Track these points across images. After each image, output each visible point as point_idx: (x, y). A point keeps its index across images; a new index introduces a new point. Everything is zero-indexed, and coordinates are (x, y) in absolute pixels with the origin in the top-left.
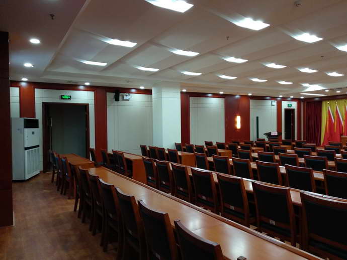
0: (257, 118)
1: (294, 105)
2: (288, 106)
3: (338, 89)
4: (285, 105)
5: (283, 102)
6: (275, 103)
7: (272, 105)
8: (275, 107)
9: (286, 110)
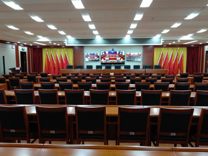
0: (4, 57)
1: (26, 49)
2: (22, 50)
3: (55, 42)
4: (20, 48)
5: (19, 47)
6: (14, 47)
7: (12, 48)
8: (14, 50)
9: (21, 52)
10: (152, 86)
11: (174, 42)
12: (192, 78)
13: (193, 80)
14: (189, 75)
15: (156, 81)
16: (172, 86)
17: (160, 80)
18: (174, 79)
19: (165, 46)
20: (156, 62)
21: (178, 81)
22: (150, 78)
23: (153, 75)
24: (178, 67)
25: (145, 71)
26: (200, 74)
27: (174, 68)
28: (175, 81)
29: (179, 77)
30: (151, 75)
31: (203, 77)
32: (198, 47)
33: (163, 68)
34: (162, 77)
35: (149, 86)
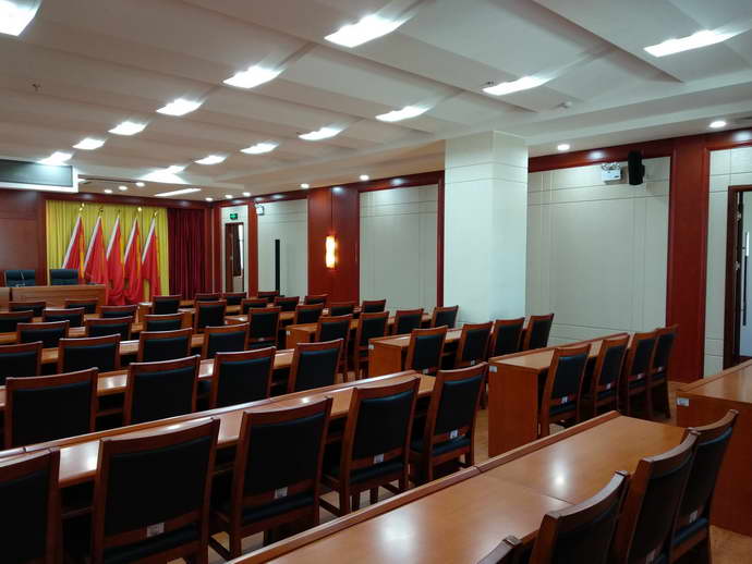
10: (52, 355)
11: (123, 188)
12: (193, 311)
13: (196, 318)
14: (183, 303)
15: (64, 334)
16: (129, 346)
17: (83, 329)
18: (133, 320)
19: (87, 197)
20: (57, 259)
21: (150, 326)
22: (38, 321)
23: (47, 309)
24: (143, 278)
25: (11, 294)
26: (216, 298)
27: (127, 279)
28: (137, 327)
29: (150, 310)
30: (38, 309)
31: (224, 308)
32: (203, 211)
33: (88, 281)
34: (87, 318)
35: (37, 355)
